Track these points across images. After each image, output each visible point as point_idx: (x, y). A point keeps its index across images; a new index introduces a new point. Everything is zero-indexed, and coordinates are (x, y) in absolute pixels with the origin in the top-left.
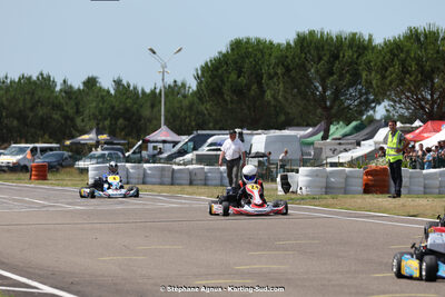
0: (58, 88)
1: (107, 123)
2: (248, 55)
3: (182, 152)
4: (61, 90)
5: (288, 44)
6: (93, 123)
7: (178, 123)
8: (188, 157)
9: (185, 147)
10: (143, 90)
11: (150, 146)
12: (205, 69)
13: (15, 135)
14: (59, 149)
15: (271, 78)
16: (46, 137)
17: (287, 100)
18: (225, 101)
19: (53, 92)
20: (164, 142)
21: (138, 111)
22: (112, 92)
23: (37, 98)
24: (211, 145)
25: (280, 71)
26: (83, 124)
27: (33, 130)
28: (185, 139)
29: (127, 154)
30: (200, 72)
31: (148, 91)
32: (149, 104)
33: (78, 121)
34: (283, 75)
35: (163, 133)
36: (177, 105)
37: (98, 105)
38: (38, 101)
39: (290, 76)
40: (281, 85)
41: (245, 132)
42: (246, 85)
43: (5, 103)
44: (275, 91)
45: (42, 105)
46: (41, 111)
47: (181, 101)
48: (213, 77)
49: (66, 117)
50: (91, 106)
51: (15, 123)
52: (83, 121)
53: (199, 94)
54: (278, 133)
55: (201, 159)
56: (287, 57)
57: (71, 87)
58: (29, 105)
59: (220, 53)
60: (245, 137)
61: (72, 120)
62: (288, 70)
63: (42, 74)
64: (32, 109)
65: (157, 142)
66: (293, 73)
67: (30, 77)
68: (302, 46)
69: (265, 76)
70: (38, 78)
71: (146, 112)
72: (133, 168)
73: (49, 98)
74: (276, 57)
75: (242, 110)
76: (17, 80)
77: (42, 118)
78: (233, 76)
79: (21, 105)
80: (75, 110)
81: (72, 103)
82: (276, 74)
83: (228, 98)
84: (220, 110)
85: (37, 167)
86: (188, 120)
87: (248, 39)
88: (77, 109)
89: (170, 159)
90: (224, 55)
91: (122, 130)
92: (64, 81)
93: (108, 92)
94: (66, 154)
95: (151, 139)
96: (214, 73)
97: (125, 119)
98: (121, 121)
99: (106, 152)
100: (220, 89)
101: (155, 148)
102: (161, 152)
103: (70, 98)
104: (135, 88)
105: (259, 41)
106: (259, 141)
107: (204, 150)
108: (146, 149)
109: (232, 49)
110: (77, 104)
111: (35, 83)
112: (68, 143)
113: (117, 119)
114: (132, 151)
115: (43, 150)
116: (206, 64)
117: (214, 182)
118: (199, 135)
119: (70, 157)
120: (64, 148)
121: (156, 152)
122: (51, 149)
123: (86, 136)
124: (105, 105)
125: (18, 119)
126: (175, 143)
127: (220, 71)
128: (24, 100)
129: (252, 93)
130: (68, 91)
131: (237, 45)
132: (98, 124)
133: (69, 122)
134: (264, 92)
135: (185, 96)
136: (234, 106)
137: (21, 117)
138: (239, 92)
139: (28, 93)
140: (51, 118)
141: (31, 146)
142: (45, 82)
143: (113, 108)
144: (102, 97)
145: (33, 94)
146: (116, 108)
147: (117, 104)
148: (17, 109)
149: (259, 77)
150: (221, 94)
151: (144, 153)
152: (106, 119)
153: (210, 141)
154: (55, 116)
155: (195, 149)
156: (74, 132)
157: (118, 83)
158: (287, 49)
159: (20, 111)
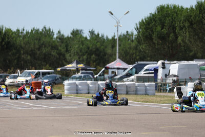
0: (55, 36)
1: (85, 57)
2: (167, 15)
3: (128, 75)
4: (57, 37)
5: (192, 8)
6: (77, 57)
7: (128, 57)
8: (132, 77)
9: (131, 72)
10: (107, 37)
11: (110, 71)
12: (142, 24)
13: (29, 64)
14: (54, 73)
15: (181, 29)
16: (48, 66)
17: (190, 42)
18: (154, 43)
19: (52, 38)
20: (118, 69)
21: (104, 50)
22: (89, 38)
23: (42, 42)
24: (146, 70)
25: (187, 24)
26: (70, 58)
27: (39, 62)
28: (131, 66)
29: (95, 76)
30: (138, 26)
31: (110, 38)
32: (110, 46)
33: (67, 56)
34: (189, 27)
35: (117, 64)
36: (128, 46)
37: (79, 46)
38: (43, 44)
39: (193, 28)
40: (187, 33)
41: (166, 62)
42: (167, 33)
43: (23, 45)
44: (184, 37)
45: (45, 47)
46: (44, 50)
47: (130, 44)
48: (146, 29)
49: (60, 54)
50: (75, 47)
51: (29, 57)
52: (70, 56)
53: (138, 39)
54: (186, 63)
55: (139, 79)
56: (191, 16)
57: (63, 36)
58: (37, 46)
59: (151, 14)
60: (166, 65)
61: (64, 55)
62: (191, 24)
63: (45, 28)
64: (39, 49)
65: (114, 69)
66: (195, 26)
67: (38, 30)
68: (200, 9)
69: (177, 28)
70: (43, 30)
71: (109, 51)
72: (92, 84)
73: (49, 42)
74: (184, 16)
75: (165, 49)
76: (30, 31)
77: (45, 55)
78: (159, 28)
79: (32, 46)
80: (65, 49)
81: (64, 45)
82: (184, 26)
83: (156, 42)
84: (151, 49)
85: (35, 83)
86: (134, 55)
87: (168, 5)
88: (67, 49)
89: (121, 79)
90: (153, 15)
91: (94, 61)
92: (59, 32)
93: (86, 38)
94: (58, 76)
95: (110, 67)
96: (147, 26)
97: (96, 55)
98: (93, 56)
99: (83, 75)
100: (151, 36)
101: (113, 72)
102: (116, 75)
103: (62, 42)
104: (103, 36)
105: (175, 7)
106: (174, 68)
107: (142, 73)
108: (107, 73)
109: (158, 12)
110: (67, 46)
111: (41, 33)
112: (59, 69)
113: (91, 55)
114: (99, 74)
115: (44, 74)
116: (142, 21)
117: (141, 93)
118: (139, 64)
119: (60, 78)
120: (56, 72)
121: (113, 75)
122: (49, 73)
123: (70, 65)
124: (84, 47)
125: (31, 55)
126: (125, 69)
127: (151, 25)
128: (35, 43)
129: (170, 38)
130: (61, 38)
131: (161, 9)
132: (79, 58)
133: (62, 57)
134: (177, 38)
135: (132, 41)
136: (159, 46)
137: (32, 54)
138: (163, 38)
139: (37, 39)
140: (51, 54)
141: (36, 71)
142: (47, 33)
143: (88, 48)
144: (82, 42)
145: (40, 40)
146: (91, 48)
147: (91, 45)
148: (30, 49)
149: (174, 28)
150: (151, 39)
151: (106, 76)
152: (84, 55)
153: (146, 68)
154: (53, 53)
155: (137, 73)
156: (65, 63)
157: (92, 33)
158: (191, 11)
159: (32, 50)
